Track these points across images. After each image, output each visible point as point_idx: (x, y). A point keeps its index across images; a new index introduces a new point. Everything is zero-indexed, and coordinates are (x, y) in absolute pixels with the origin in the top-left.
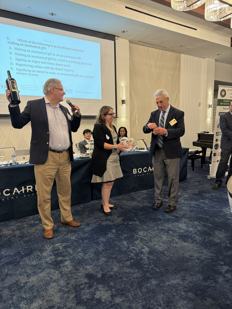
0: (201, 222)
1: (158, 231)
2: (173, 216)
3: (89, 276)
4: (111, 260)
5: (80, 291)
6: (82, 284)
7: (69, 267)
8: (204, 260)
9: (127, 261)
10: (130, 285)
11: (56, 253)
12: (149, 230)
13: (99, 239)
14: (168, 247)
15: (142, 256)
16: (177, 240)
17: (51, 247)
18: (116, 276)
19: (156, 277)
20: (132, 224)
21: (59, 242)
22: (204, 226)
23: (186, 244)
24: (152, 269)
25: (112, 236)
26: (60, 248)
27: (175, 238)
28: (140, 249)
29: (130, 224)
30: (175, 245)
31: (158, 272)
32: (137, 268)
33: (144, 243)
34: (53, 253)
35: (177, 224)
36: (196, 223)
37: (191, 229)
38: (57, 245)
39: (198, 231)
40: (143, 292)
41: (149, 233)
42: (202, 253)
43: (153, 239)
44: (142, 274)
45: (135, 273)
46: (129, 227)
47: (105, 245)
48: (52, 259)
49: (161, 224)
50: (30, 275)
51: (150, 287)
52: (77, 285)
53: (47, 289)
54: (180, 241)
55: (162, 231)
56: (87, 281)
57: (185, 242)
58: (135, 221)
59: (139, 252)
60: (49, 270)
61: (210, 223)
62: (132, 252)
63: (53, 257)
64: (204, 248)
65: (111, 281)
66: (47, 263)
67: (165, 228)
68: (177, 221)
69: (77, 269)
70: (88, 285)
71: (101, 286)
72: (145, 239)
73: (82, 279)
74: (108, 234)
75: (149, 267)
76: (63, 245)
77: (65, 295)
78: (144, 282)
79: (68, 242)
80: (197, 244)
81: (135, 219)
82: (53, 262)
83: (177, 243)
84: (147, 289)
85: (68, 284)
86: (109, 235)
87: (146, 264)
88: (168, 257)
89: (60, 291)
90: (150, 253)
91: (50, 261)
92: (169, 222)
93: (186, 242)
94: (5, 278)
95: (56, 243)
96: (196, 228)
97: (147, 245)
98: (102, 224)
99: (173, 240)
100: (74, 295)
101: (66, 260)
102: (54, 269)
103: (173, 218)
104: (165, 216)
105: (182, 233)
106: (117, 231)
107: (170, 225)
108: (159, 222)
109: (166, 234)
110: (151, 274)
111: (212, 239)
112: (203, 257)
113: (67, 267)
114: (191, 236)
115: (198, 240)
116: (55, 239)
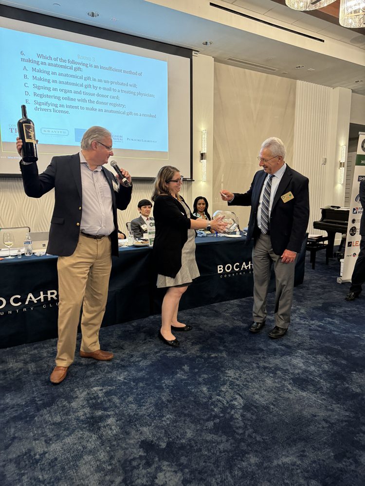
0: (329, 357)
1: (258, 370)
2: (282, 345)
3: (147, 445)
4: (183, 418)
5: (132, 471)
6: (134, 459)
7: (113, 427)
8: (335, 424)
9: (208, 420)
10: (214, 464)
11: (93, 403)
12: (243, 369)
13: (163, 381)
14: (275, 398)
15: (232, 413)
16: (289, 387)
17: (85, 393)
18: (192, 447)
19: (256, 451)
20: (216, 357)
21: (97, 384)
22: (334, 363)
23: (304, 394)
24: (250, 436)
25: (183, 377)
26: (100, 395)
27: (286, 383)
28: (228, 400)
29: (212, 358)
30: (286, 395)
31: (259, 442)
32: (225, 433)
33: (235, 390)
34: (88, 403)
35: (289, 358)
36: (320, 358)
37: (313, 368)
38: (95, 389)
39: (325, 372)
40: (235, 476)
41: (244, 373)
42: (332, 411)
43: (250, 384)
44: (234, 444)
45: (222, 442)
46: (211, 363)
47: (172, 392)
48: (86, 414)
49: (263, 358)
50: (50, 440)
51: (247, 467)
52: (126, 460)
53: (77, 466)
54: (294, 388)
55: (265, 369)
56: (143, 454)
57: (303, 389)
58: (221, 352)
59: (227, 405)
60: (81, 432)
61: (345, 359)
62: (217, 405)
63: (87, 410)
64: (334, 402)
65: (182, 455)
66: (78, 419)
67: (271, 366)
68: (289, 354)
69: (126, 432)
70: (144, 461)
71: (166, 463)
72: (238, 382)
73: (135, 451)
74: (177, 373)
75: (245, 432)
76: (104, 390)
77: (108, 478)
78: (237, 459)
79: (111, 385)
80: (323, 393)
81: (221, 348)
82: (87, 418)
83: (289, 391)
84: (243, 471)
85: (112, 458)
86: (178, 375)
87: (240, 427)
88: (275, 416)
89: (99, 469)
90: (247, 407)
91: (82, 418)
92: (275, 355)
93: (305, 391)
94: (10, 445)
95: (93, 385)
96: (320, 366)
97: (241, 394)
98: (168, 355)
99: (283, 386)
100: (122, 478)
101: (108, 416)
102: (89, 430)
103: (283, 348)
104: (270, 345)
105: (298, 374)
106: (192, 368)
107: (278, 360)
108: (260, 355)
109: (271, 375)
110: (248, 445)
111: (348, 387)
112: (334, 418)
113: (111, 429)
114: (313, 380)
115: (325, 389)
116: (92, 379)
